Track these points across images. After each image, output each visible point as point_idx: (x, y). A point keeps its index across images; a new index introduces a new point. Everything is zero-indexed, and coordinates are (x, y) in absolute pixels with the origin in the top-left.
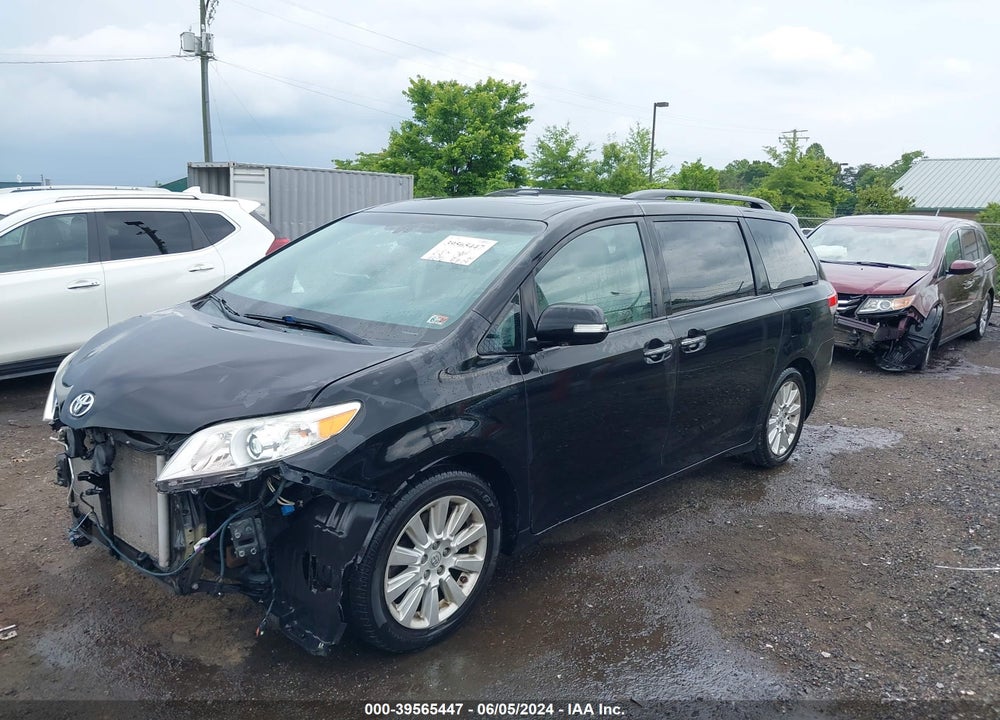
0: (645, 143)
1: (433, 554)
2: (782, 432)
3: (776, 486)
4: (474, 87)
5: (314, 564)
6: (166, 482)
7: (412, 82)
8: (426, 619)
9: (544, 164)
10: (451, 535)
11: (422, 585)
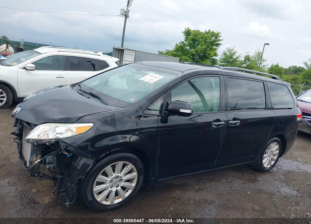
0: (260, 56)
1: (115, 180)
2: (269, 160)
3: (262, 178)
4: (204, 32)
5: (71, 175)
6: (29, 139)
7: (185, 29)
8: (109, 202)
9: (224, 59)
10: (123, 175)
11: (109, 190)
